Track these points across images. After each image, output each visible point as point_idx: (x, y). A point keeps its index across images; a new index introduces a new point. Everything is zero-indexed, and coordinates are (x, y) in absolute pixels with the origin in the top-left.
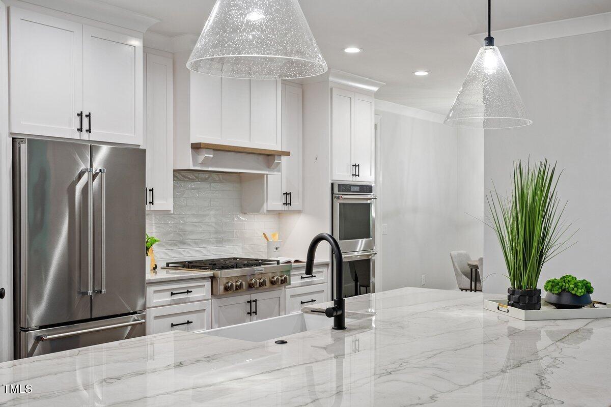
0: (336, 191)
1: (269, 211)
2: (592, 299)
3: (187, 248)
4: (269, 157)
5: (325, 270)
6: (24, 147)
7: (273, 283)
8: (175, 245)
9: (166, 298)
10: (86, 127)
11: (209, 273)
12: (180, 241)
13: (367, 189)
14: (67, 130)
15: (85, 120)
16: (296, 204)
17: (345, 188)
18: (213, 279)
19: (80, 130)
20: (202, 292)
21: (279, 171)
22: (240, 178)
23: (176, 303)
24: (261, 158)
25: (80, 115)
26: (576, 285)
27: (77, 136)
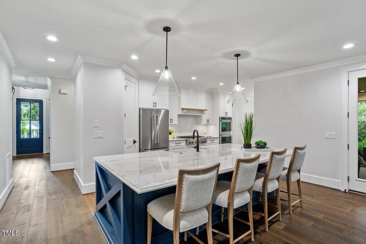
0: (220, 119)
1: (203, 124)
2: (267, 147)
3: (182, 133)
4: (202, 111)
5: (217, 139)
6: (141, 110)
7: (202, 142)
8: (179, 132)
9: (174, 145)
10: (155, 105)
11: (186, 139)
12: (181, 131)
13: (230, 119)
14: (151, 106)
15: (155, 104)
16: (210, 122)
17: (223, 118)
18: (186, 140)
19: (154, 106)
20: (183, 143)
21: (205, 114)
22: (196, 116)
23: (177, 146)
24: (201, 111)
25: (154, 103)
26: (261, 143)
27: (153, 108)
